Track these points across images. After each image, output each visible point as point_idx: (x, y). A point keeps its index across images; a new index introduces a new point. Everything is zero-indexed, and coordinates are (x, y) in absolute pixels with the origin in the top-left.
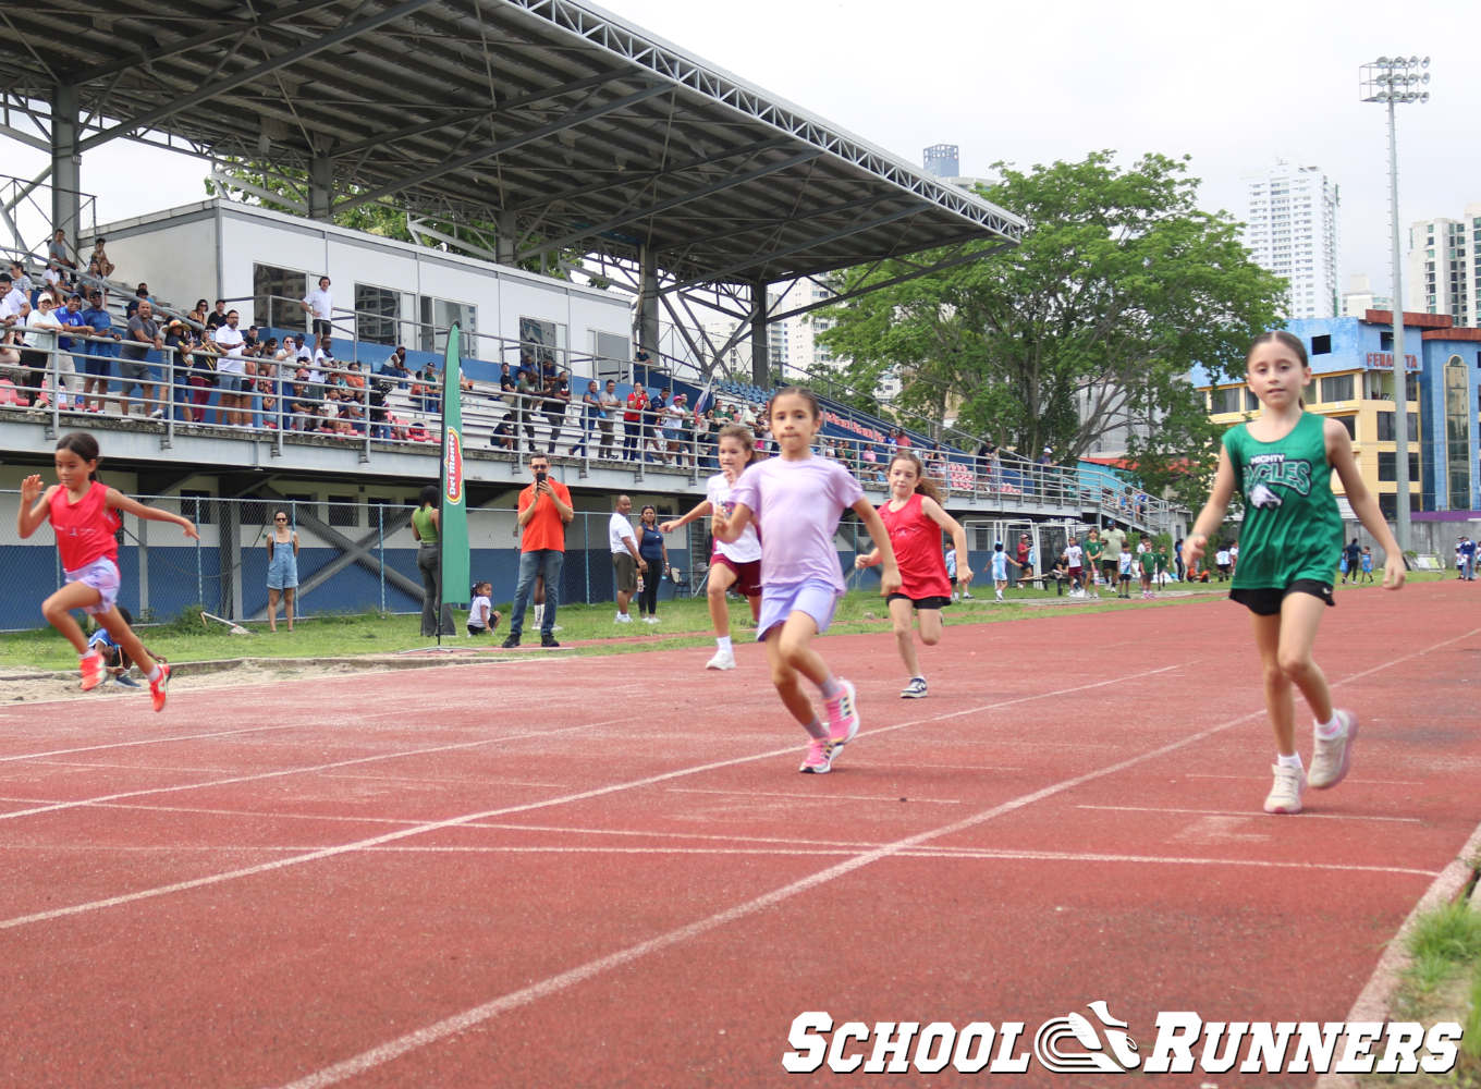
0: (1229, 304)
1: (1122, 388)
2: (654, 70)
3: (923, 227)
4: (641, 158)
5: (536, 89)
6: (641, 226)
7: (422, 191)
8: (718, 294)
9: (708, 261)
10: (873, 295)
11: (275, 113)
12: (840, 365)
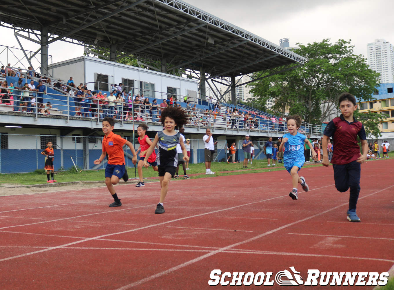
0: (363, 80)
1: (334, 103)
2: (202, 20)
3: (277, 60)
4: (199, 43)
5: (170, 25)
6: (200, 62)
7: (141, 53)
8: (222, 79)
9: (219, 71)
10: (264, 79)
11: (100, 33)
12: (256, 98)
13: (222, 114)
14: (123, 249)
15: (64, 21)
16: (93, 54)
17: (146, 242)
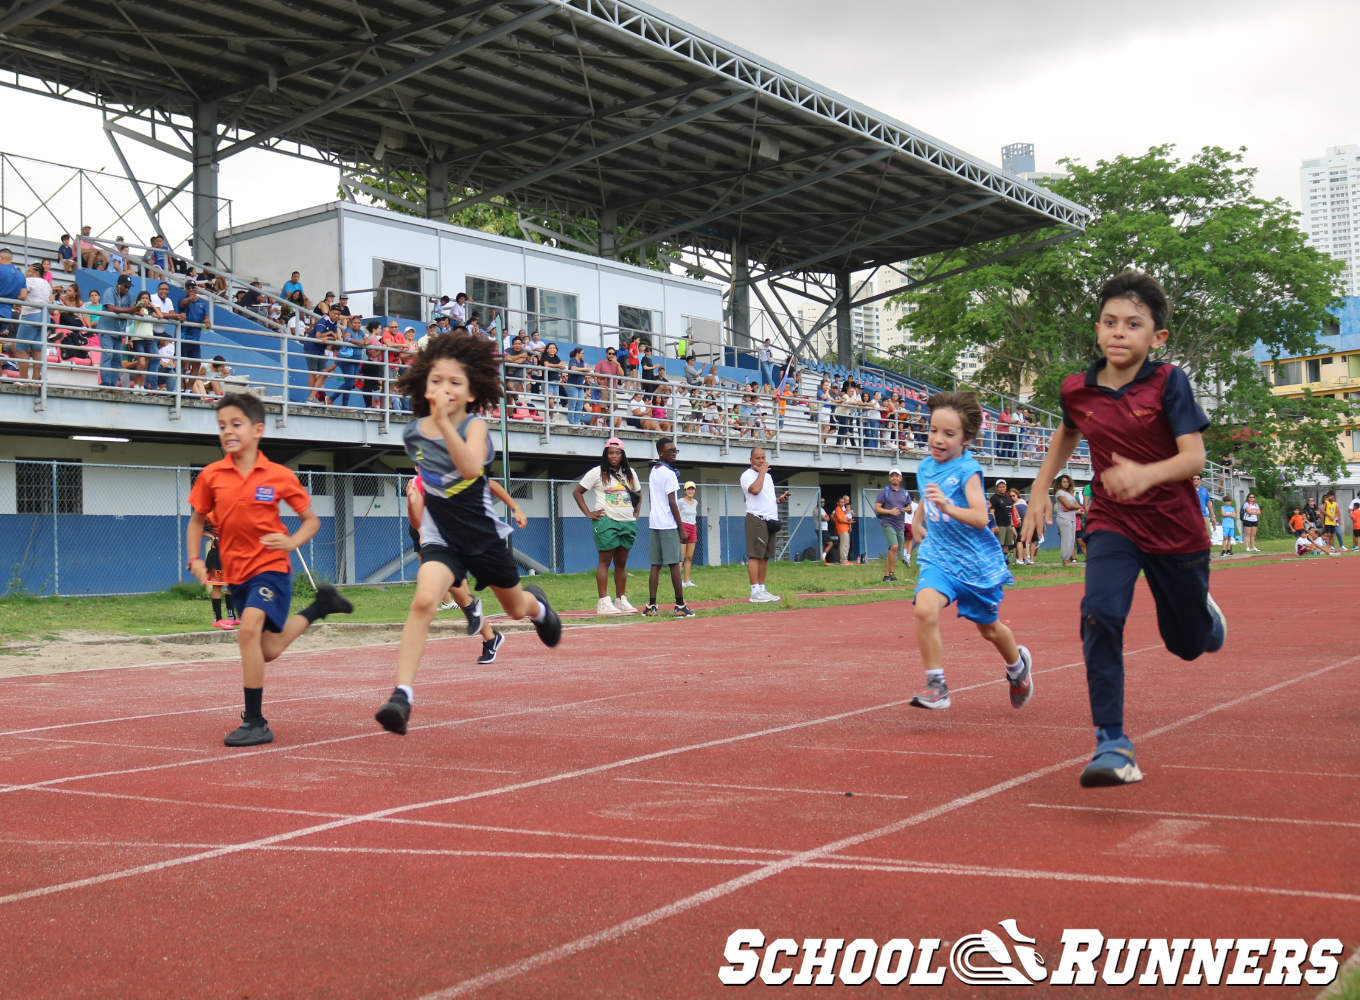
0: (1288, 286)
3: (993, 218)
4: (728, 159)
5: (631, 98)
6: (732, 221)
7: (532, 192)
8: (805, 281)
9: (794, 252)
10: (950, 281)
11: (393, 124)
12: (920, 346)
13: (807, 397)
14: (468, 853)
15: (273, 81)
16: (368, 194)
17: (546, 830)
